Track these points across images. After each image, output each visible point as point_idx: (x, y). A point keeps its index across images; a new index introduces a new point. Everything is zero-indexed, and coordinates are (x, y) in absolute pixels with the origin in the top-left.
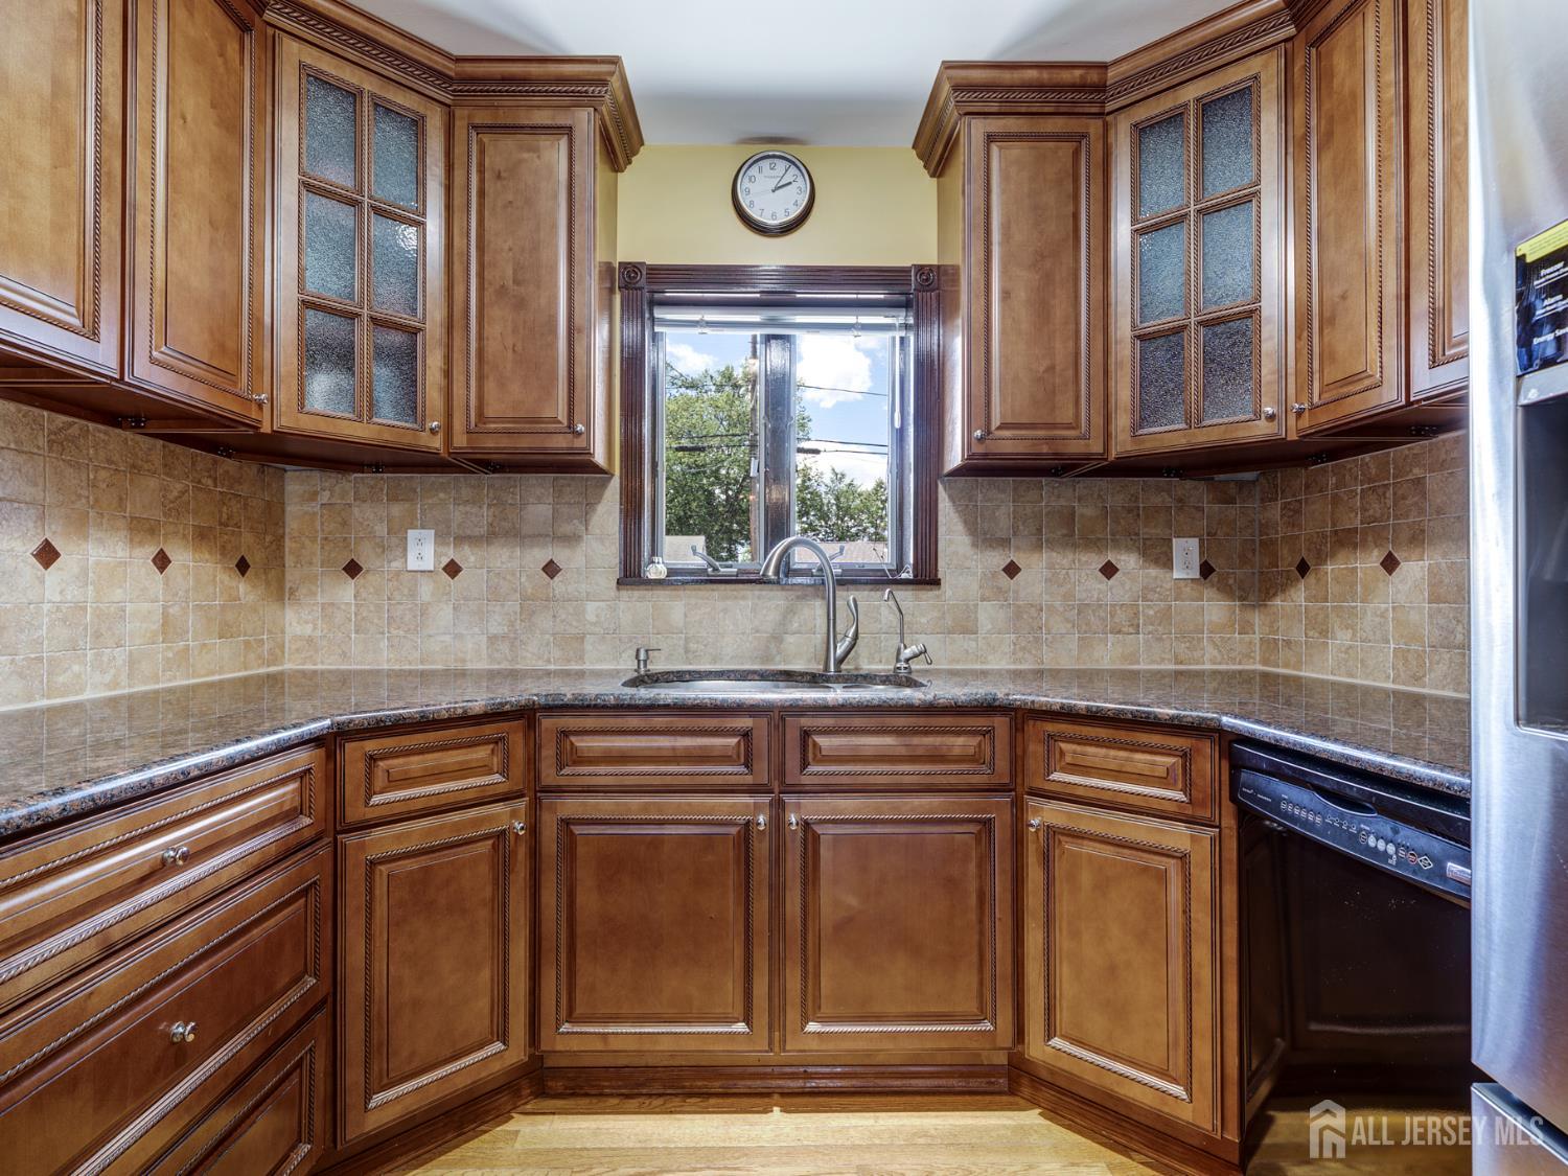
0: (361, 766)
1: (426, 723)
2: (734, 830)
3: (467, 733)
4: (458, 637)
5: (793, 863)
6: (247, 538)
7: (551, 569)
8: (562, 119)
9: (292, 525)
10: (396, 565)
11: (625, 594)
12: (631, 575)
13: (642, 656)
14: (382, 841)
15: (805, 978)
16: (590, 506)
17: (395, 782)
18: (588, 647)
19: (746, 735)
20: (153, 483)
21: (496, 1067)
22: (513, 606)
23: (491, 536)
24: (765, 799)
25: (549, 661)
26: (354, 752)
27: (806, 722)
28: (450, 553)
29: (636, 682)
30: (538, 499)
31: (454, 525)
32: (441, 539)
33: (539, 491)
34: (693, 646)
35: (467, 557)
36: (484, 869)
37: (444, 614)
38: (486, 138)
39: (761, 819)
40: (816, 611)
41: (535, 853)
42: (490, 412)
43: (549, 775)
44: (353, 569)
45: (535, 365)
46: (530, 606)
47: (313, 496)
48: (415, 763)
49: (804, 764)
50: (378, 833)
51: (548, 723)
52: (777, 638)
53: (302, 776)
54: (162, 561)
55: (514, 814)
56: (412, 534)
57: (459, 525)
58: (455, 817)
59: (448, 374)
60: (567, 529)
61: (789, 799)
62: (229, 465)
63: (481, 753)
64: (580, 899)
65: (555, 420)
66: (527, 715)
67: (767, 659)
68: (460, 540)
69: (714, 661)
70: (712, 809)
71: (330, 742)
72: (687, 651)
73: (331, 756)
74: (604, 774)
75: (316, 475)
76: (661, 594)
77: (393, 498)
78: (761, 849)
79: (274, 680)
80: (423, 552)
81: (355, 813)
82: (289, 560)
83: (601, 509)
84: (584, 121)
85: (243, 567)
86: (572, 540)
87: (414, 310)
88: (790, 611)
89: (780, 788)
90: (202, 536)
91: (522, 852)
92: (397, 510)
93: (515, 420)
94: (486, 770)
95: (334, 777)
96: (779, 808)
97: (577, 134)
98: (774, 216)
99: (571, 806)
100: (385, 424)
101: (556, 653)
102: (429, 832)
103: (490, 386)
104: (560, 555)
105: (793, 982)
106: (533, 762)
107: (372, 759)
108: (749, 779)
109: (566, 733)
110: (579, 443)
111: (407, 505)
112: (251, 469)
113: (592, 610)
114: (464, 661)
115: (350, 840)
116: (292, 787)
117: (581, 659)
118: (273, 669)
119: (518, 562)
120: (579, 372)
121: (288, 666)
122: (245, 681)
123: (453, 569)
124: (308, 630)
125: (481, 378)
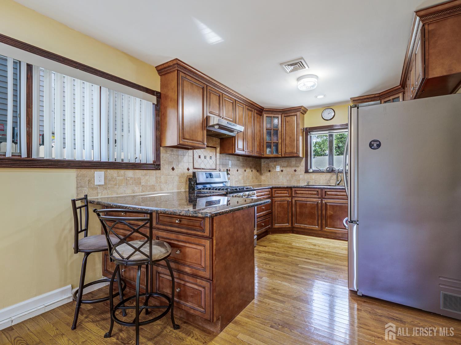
0: (274, 191)
1: (280, 188)
2: (316, 203)
3: (284, 189)
4: (283, 180)
5: (324, 207)
6: (258, 168)
7: (295, 171)
8: (295, 114)
9: (262, 166)
10: (275, 170)
11: (306, 174)
12: (307, 171)
13: (308, 183)
14: (276, 199)
15: (325, 222)
16: (301, 162)
17: (277, 193)
18: (300, 181)
19: (318, 191)
20: (251, 162)
21: (288, 226)
22: (290, 176)
23: (287, 166)
24: (320, 199)
25: (295, 183)
26: (274, 190)
27: (326, 190)
28: (282, 169)
29: (307, 185)
30: (293, 161)
31: (282, 165)
32: (280, 167)
33: (293, 160)
34: (316, 182)
35: (284, 169)
36: (286, 204)
37: (281, 177)
38: (286, 117)
39: (319, 202)
40: (335, 177)
41: (292, 204)
42: (287, 152)
43: (294, 195)
44: (270, 171)
45: (292, 146)
46: (292, 176)
47: (265, 162)
48: (279, 192)
49: (325, 195)
50: (276, 198)
51: (293, 189)
52: (329, 180)
53: (270, 191)
54: (252, 171)
55: (289, 199)
56: (277, 166)
57: (283, 165)
58: (283, 198)
59: (282, 147)
60: (297, 165)
61: (323, 200)
62: (257, 159)
63: (286, 192)
64: (297, 210)
65: (295, 152)
66: (291, 188)
67: (328, 184)
68: (283, 167)
69: (319, 184)
70: (313, 200)
71: (272, 188)
72: (315, 182)
73: (272, 190)
74: (300, 195)
75: (265, 159)
76: (311, 174)
77: (274, 162)
78: (320, 205)
79: (261, 185)
80: (278, 169)
81: (274, 196)
82: (262, 170)
83: (302, 162)
84: (298, 113)
85: (258, 171)
86: (298, 167)
87: (278, 140)
88: (331, 177)
89: (322, 198)
90: (255, 168)
91: (290, 203)
92: (275, 163)
93: (290, 152)
94: (286, 194)
95: (272, 192)
96: (322, 200)
97: (297, 115)
98: (328, 118)
99: (296, 199)
100: (275, 154)
101: (296, 182)
102: (280, 199)
103: (287, 148)
104: (297, 169)
105: (324, 222)
106: (292, 194)
107: (275, 191)
108: (318, 197)
109: (295, 190)
110: (298, 155)
111: (276, 163)
112: (258, 159)
113: (301, 176)
114: (283, 183)
115: (273, 198)
116: (269, 192)
117: (299, 183)
118: (260, 184)
119: (290, 170)
120: (298, 146)
121: (262, 183)
122: (258, 184)
123: (282, 171)
124: (264, 179)
125: (286, 147)
